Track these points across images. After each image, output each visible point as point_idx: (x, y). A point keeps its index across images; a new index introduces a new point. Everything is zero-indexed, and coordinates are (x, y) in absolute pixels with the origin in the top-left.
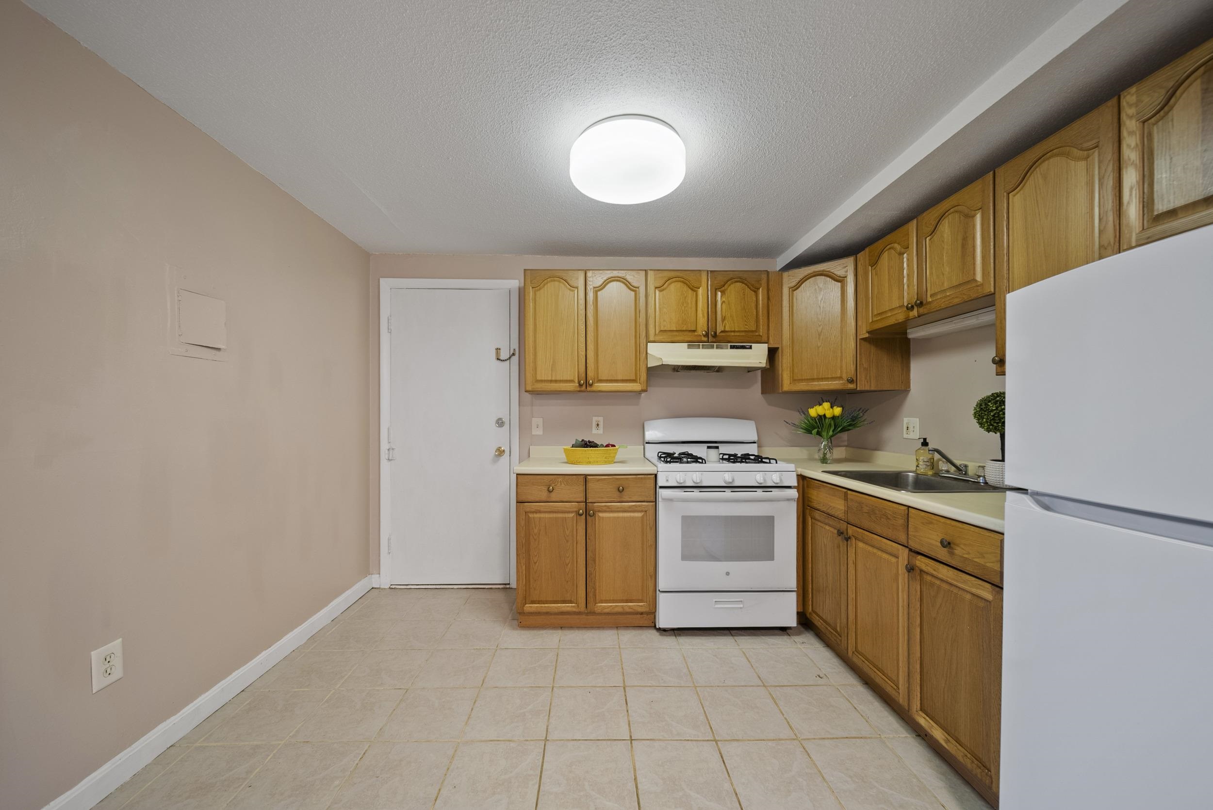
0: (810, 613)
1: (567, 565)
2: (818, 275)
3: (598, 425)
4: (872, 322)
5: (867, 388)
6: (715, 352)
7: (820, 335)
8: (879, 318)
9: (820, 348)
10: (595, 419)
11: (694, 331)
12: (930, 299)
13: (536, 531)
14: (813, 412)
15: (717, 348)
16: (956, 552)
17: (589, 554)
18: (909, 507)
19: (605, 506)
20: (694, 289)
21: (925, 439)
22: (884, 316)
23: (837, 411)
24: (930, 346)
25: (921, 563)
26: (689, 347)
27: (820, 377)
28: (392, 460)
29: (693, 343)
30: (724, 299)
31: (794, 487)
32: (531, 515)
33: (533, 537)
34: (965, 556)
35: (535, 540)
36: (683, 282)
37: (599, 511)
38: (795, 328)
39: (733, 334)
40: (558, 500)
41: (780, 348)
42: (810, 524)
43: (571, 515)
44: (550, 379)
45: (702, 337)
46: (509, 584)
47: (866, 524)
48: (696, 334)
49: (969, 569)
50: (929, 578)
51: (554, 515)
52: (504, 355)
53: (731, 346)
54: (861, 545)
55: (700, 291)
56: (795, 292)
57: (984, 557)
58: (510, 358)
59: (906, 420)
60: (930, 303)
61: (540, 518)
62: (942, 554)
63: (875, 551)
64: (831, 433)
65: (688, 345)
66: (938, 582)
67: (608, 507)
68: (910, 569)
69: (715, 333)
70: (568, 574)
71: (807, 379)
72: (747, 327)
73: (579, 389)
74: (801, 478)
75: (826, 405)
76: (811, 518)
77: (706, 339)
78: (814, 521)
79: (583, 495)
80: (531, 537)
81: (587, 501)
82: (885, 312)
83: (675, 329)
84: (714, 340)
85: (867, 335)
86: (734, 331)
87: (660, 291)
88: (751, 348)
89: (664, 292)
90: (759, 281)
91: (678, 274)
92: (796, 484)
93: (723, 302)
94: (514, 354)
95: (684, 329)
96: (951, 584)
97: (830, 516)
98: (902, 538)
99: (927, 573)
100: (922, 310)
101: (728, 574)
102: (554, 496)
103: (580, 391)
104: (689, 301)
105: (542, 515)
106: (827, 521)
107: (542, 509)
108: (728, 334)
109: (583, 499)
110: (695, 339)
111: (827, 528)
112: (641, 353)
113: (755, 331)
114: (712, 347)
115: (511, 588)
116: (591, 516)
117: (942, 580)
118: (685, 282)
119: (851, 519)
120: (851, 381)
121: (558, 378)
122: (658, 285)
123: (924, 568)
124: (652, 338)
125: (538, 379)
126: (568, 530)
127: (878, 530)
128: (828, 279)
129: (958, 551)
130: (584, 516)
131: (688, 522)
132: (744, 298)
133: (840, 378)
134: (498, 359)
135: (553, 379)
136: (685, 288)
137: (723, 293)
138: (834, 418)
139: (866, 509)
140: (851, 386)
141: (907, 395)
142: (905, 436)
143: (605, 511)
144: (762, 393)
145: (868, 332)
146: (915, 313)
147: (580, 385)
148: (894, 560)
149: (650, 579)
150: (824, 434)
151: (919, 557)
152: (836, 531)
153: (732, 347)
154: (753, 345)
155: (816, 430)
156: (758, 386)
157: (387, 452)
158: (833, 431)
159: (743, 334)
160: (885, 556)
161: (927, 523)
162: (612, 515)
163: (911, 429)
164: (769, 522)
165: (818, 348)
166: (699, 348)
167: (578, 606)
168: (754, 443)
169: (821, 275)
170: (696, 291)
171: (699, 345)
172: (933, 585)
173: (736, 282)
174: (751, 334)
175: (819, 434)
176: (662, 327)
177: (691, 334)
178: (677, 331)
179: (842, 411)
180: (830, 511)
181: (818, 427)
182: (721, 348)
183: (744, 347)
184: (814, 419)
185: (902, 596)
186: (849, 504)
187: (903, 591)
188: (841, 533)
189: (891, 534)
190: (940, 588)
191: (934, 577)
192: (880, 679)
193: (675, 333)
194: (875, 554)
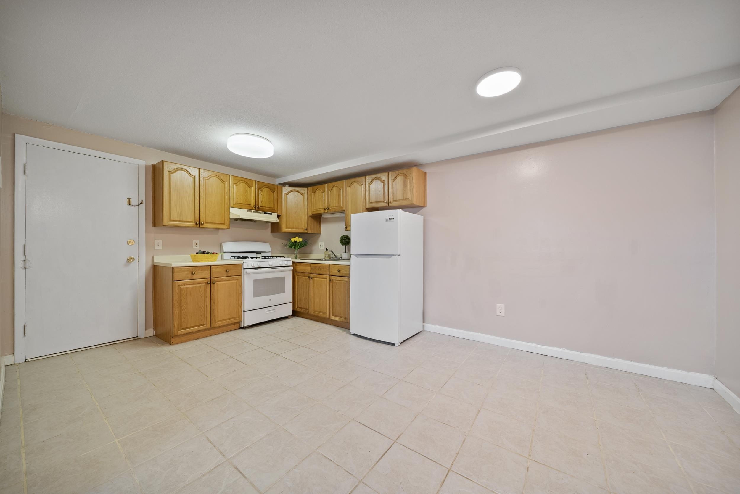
0: (297, 309)
1: (201, 308)
3: (196, 244)
4: (313, 211)
5: (311, 232)
6: (258, 214)
7: (296, 212)
10: (194, 242)
11: (250, 205)
12: (330, 208)
13: (184, 294)
14: (293, 240)
15: (259, 213)
17: (213, 301)
18: (329, 264)
19: (220, 279)
20: (250, 187)
21: (327, 248)
22: (317, 210)
23: (301, 240)
24: (327, 220)
25: (333, 278)
26: (248, 211)
27: (295, 227)
28: (28, 268)
29: (250, 210)
30: (262, 194)
31: (291, 266)
32: (182, 287)
33: (183, 297)
35: (184, 298)
36: (245, 183)
37: (217, 281)
38: (287, 209)
39: (265, 208)
40: (197, 278)
41: (281, 216)
42: (296, 278)
43: (203, 285)
44: (179, 220)
45: (253, 207)
46: (137, 337)
47: (318, 272)
49: (343, 275)
50: (335, 281)
51: (195, 285)
52: (134, 202)
54: (315, 279)
55: (252, 188)
56: (287, 195)
57: (346, 272)
58: (138, 205)
60: (330, 209)
61: (187, 288)
62: (338, 274)
63: (320, 279)
64: (298, 247)
66: (336, 281)
67: (222, 279)
68: (330, 280)
69: (259, 207)
70: (202, 312)
71: (291, 228)
72: (270, 206)
73: (196, 226)
74: (293, 263)
75: (297, 237)
77: (254, 209)
78: (298, 277)
79: (210, 274)
80: (182, 297)
81: (212, 277)
83: (242, 203)
84: (258, 209)
85: (311, 215)
86: (265, 207)
87: (236, 186)
88: (271, 214)
89: (238, 186)
90: (275, 189)
91: (244, 179)
92: (292, 265)
94: (141, 203)
95: (246, 203)
96: (339, 281)
98: (328, 273)
100: (328, 210)
101: (270, 300)
102: (195, 276)
103: (196, 227)
104: (248, 192)
105: (188, 286)
106: (304, 275)
107: (188, 283)
108: (263, 208)
109: (210, 277)
110: (251, 208)
111: (304, 277)
112: (227, 212)
113: (273, 208)
114: (257, 212)
115: (139, 339)
116: (214, 284)
117: (337, 280)
118: (246, 183)
119: (312, 272)
120: (306, 230)
121: (184, 220)
122: (235, 183)
123: (333, 279)
124: (232, 205)
125: (172, 219)
126: (202, 291)
127: (321, 273)
128: (299, 193)
129: (341, 272)
130: (210, 284)
131: (256, 281)
132: (269, 194)
133: (303, 228)
134: (130, 205)
135: (181, 220)
136: (247, 186)
137: (262, 191)
138: (300, 242)
139: (317, 268)
140: (306, 231)
141: (320, 235)
142: (320, 248)
143: (220, 281)
144: (271, 232)
146: (326, 211)
147: (196, 224)
148: (325, 280)
149: (240, 307)
150: (296, 248)
151: (332, 277)
152: (307, 278)
153: (265, 213)
154: (272, 213)
155: (294, 247)
156: (269, 229)
157: (22, 262)
158: (299, 247)
159: (269, 208)
160: (323, 279)
161: (334, 267)
162: (223, 282)
163: (321, 246)
164: (283, 279)
165: (295, 217)
166: (252, 212)
167: (207, 326)
168: (270, 252)
169: (296, 191)
170: (251, 188)
171: (252, 211)
172: (335, 282)
173: (266, 187)
174: (271, 209)
175: (295, 248)
176: (237, 201)
177: (248, 206)
178: (243, 204)
179: (303, 240)
180: (305, 272)
181: (294, 245)
182: (261, 213)
183: (269, 214)
184: (293, 242)
185: (328, 288)
186: (312, 267)
187: (328, 287)
188: (309, 277)
189: (325, 273)
190: (337, 282)
191: (336, 280)
192: (321, 315)
193: (242, 205)
194: (320, 280)
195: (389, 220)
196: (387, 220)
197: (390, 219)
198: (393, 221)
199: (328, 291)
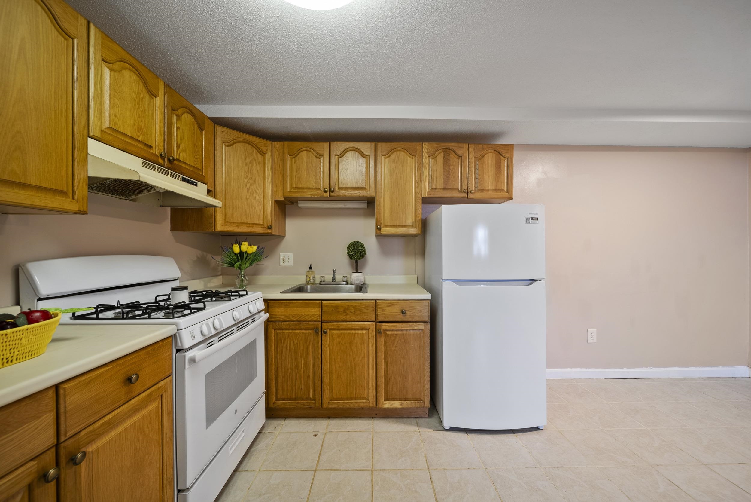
2: (247, 143)
4: (289, 191)
5: (276, 234)
6: (170, 179)
7: (248, 190)
8: (296, 190)
9: (249, 200)
11: (150, 147)
12: (338, 190)
14: (236, 249)
15: (172, 176)
16: (407, 314)
18: (376, 300)
19: (100, 425)
20: (150, 94)
21: (310, 265)
22: (300, 190)
23: (254, 249)
25: (385, 326)
27: (249, 222)
29: (150, 161)
30: (179, 125)
31: (264, 311)
34: (412, 314)
36: (138, 76)
38: (228, 178)
39: (184, 166)
41: (216, 191)
42: (273, 335)
45: (159, 157)
47: (343, 317)
48: (151, 151)
49: (414, 319)
50: (389, 332)
53: (183, 178)
54: (335, 332)
55: (157, 101)
56: (228, 148)
57: (421, 312)
59: (282, 255)
60: (336, 192)
62: (401, 318)
63: (349, 332)
64: (247, 265)
65: (143, 162)
66: (395, 332)
67: (108, 421)
68: (378, 332)
69: (171, 159)
71: (238, 223)
72: (195, 163)
74: (266, 301)
75: (246, 244)
76: (274, 330)
77: (161, 161)
78: (278, 332)
79: (50, 432)
81: (61, 441)
82: (304, 188)
83: (129, 134)
84: (170, 166)
85: (283, 199)
86: (186, 164)
87: (110, 70)
88: (196, 185)
89: (117, 74)
90: (204, 123)
91: (134, 62)
92: (264, 308)
93: (178, 128)
95: (140, 138)
96: (402, 330)
97: (301, 323)
98: (372, 318)
99: (388, 330)
100: (332, 194)
101: (237, 412)
104: (146, 107)
106: (300, 327)
108: (181, 164)
110: (152, 157)
111: (298, 332)
112: (79, 151)
113: (199, 170)
114: (167, 173)
116: (72, 463)
117: (397, 330)
118: (141, 78)
119: (325, 318)
120: (270, 228)
123: (388, 328)
124: (94, 131)
127: (353, 319)
128: (253, 149)
129: (408, 313)
132: (194, 133)
133: (263, 225)
136: (142, 87)
137: (179, 117)
138: (253, 253)
139: (341, 309)
140: (269, 231)
141: (284, 238)
142: (282, 264)
144: (171, 231)
145: (284, 197)
146: (327, 194)
148: (364, 331)
151: (384, 324)
152: (310, 331)
153: (184, 180)
154: (199, 183)
155: (238, 264)
156: (167, 224)
159: (191, 169)
160: (357, 332)
161: (390, 305)
163: (286, 259)
164: (253, 345)
165: (247, 199)
166: (154, 170)
168: (177, 280)
169: (249, 144)
170: (153, 98)
171: (155, 167)
172: (392, 335)
173: (188, 112)
174: (197, 171)
175: (240, 268)
176: (113, 123)
177: (145, 148)
178: (131, 138)
179: (258, 248)
180: (302, 319)
181: (239, 261)
182: (175, 178)
183: (192, 183)
184: (235, 254)
185: (372, 348)
186: (325, 309)
187: (373, 345)
188: (316, 331)
189: (363, 317)
190: (396, 334)
191: (392, 330)
192: (353, 403)
193: (127, 140)
194: (349, 334)
195: (531, 221)
196: (527, 221)
197: (532, 219)
198: (537, 223)
199: (373, 354)
